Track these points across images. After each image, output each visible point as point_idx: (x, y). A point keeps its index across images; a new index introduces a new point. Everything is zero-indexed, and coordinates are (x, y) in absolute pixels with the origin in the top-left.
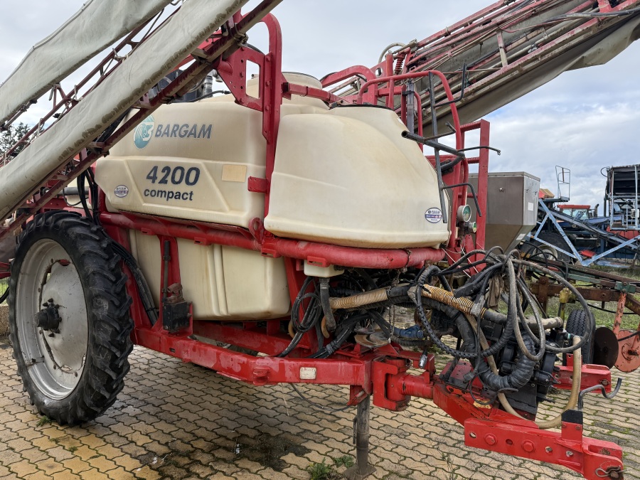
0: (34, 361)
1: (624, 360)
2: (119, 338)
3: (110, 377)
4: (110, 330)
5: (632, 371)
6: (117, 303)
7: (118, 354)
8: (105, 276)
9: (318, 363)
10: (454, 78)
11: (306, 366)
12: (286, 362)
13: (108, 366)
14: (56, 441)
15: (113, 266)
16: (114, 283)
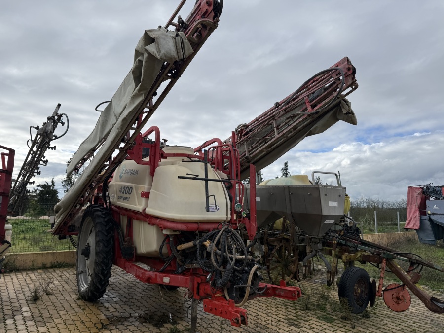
0: (82, 272)
1: (394, 303)
2: (105, 260)
3: (101, 278)
4: (102, 256)
5: (401, 311)
6: (106, 245)
7: (104, 268)
8: (103, 233)
9: (171, 275)
10: (261, 141)
11: (166, 276)
12: (158, 274)
13: (100, 273)
14: (80, 306)
15: (107, 228)
16: (106, 236)
